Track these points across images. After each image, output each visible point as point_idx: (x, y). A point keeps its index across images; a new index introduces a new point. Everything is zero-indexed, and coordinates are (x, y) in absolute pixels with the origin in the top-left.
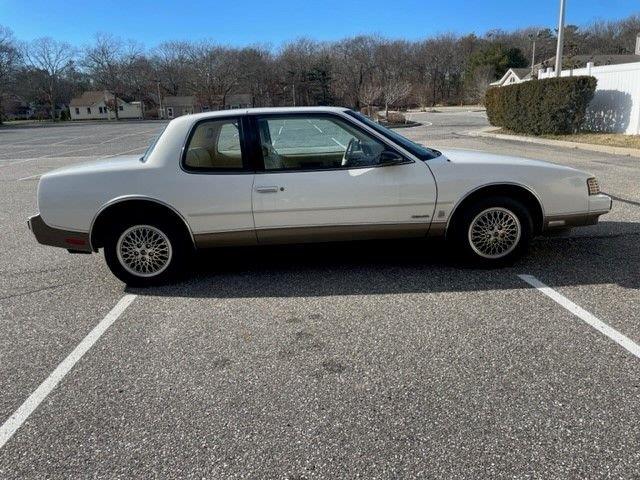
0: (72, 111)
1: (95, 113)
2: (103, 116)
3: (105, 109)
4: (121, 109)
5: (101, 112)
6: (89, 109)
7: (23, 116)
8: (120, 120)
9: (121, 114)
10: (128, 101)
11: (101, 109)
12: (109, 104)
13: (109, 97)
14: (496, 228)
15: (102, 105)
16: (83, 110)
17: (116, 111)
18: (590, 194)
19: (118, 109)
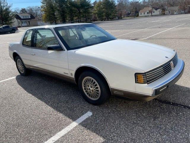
0: (140, 14)
1: (146, 14)
2: (148, 15)
3: (149, 13)
4: (154, 12)
5: (148, 14)
6: (144, 13)
7: (129, 16)
8: (152, 16)
9: (153, 14)
10: (156, 9)
11: (148, 13)
12: (150, 11)
13: (150, 9)
14: (90, 86)
15: (148, 12)
16: (143, 13)
17: (152, 13)
18: (136, 82)
19: (153, 13)
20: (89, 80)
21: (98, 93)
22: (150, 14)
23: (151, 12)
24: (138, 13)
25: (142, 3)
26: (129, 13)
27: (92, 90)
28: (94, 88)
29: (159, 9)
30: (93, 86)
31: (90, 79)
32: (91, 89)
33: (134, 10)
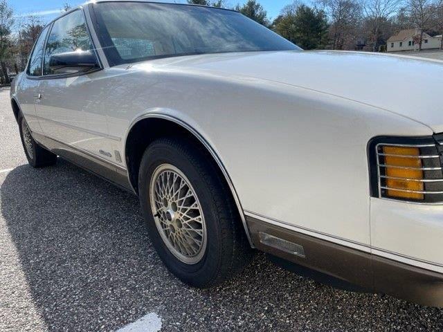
0: (389, 45)
1: (406, 46)
2: (411, 48)
3: (413, 42)
4: (426, 41)
5: (410, 45)
6: (401, 43)
8: (421, 50)
9: (424, 45)
10: (433, 34)
11: (410, 42)
12: (415, 39)
13: (417, 33)
14: (170, 204)
15: (411, 40)
16: (397, 45)
17: (420, 44)
18: (374, 193)
19: (423, 42)
20: (168, 177)
21: (199, 237)
22: (416, 46)
23: (418, 40)
24: (385, 43)
25: (396, 21)
26: (362, 43)
27: (178, 220)
28: (184, 210)
29: (438, 34)
30: (181, 203)
31: (172, 174)
32: (174, 216)
33: (375, 36)
